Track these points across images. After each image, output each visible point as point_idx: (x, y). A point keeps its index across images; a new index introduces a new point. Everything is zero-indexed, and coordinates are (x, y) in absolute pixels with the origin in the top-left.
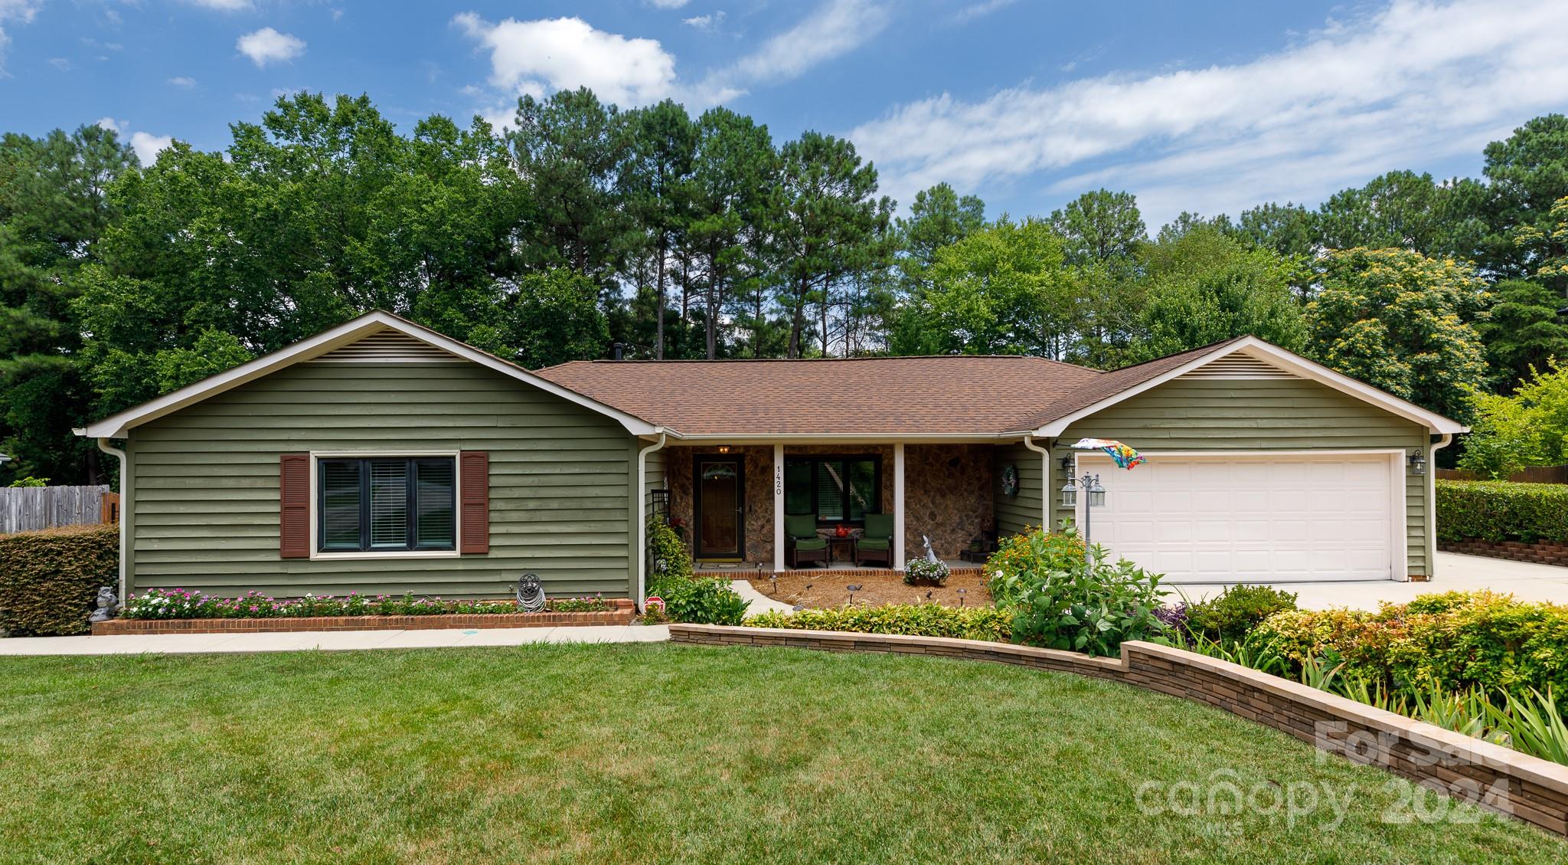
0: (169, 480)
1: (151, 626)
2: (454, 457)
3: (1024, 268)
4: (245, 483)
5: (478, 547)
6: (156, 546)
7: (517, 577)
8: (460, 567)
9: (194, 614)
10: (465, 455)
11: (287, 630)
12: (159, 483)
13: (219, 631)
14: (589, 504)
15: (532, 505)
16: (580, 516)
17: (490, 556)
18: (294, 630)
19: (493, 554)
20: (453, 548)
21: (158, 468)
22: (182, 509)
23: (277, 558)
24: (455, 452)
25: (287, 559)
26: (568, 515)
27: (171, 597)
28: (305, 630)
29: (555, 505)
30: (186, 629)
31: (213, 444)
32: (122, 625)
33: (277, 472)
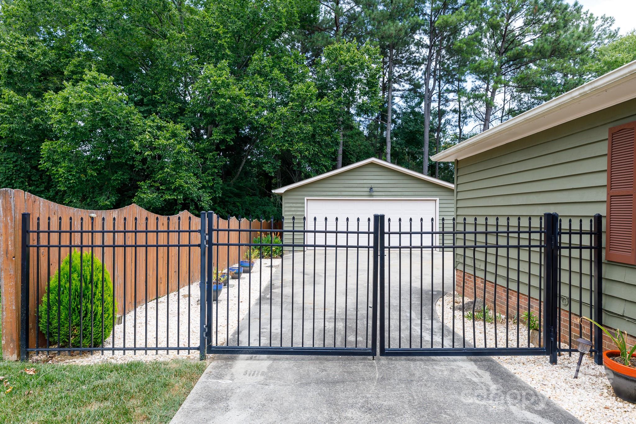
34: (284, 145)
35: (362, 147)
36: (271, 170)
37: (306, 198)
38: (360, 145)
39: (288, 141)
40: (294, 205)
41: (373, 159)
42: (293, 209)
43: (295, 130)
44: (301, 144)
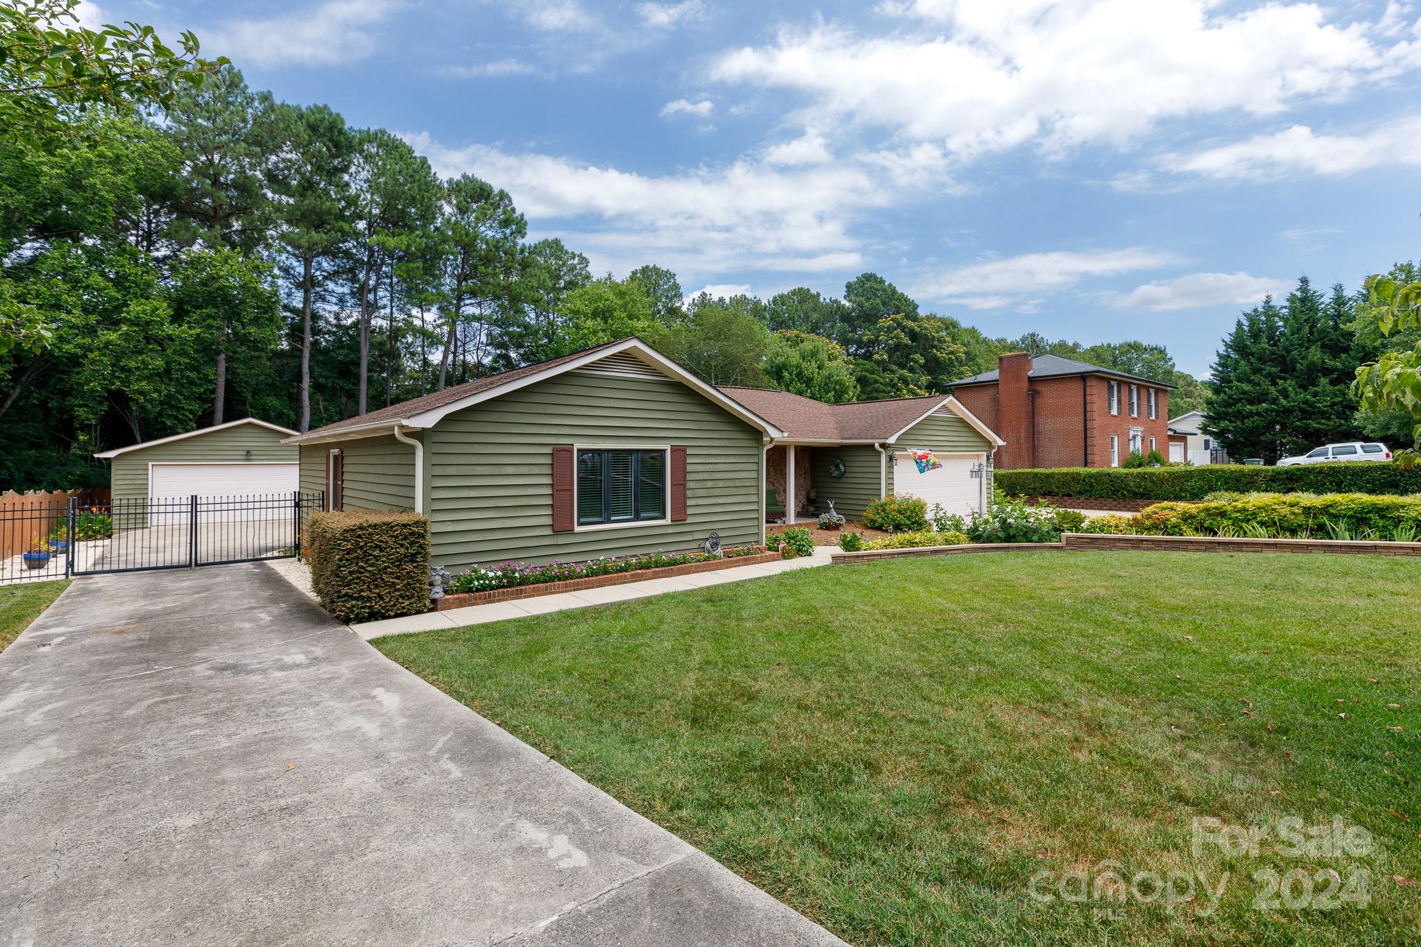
0: (460, 467)
1: (489, 597)
2: (664, 451)
3: (630, 317)
4: (525, 470)
5: (680, 516)
6: (450, 528)
7: (707, 535)
8: (670, 530)
9: (524, 581)
10: (674, 449)
11: (593, 587)
12: (450, 471)
13: (544, 594)
14: (738, 483)
15: (709, 484)
16: (734, 491)
17: (688, 522)
18: (598, 587)
19: (689, 520)
20: (663, 517)
21: (451, 457)
22: (473, 493)
23: (550, 532)
24: (666, 446)
25: (557, 532)
26: (727, 491)
27: (502, 569)
28: (604, 586)
29: (721, 484)
30: (519, 595)
31: (498, 436)
32: (465, 598)
33: (549, 461)
34: (113, 384)
35: (262, 378)
36: (91, 416)
37: (150, 464)
38: (258, 375)
39: (119, 377)
40: (132, 472)
41: (250, 420)
42: (130, 477)
43: (133, 364)
44: (143, 383)
